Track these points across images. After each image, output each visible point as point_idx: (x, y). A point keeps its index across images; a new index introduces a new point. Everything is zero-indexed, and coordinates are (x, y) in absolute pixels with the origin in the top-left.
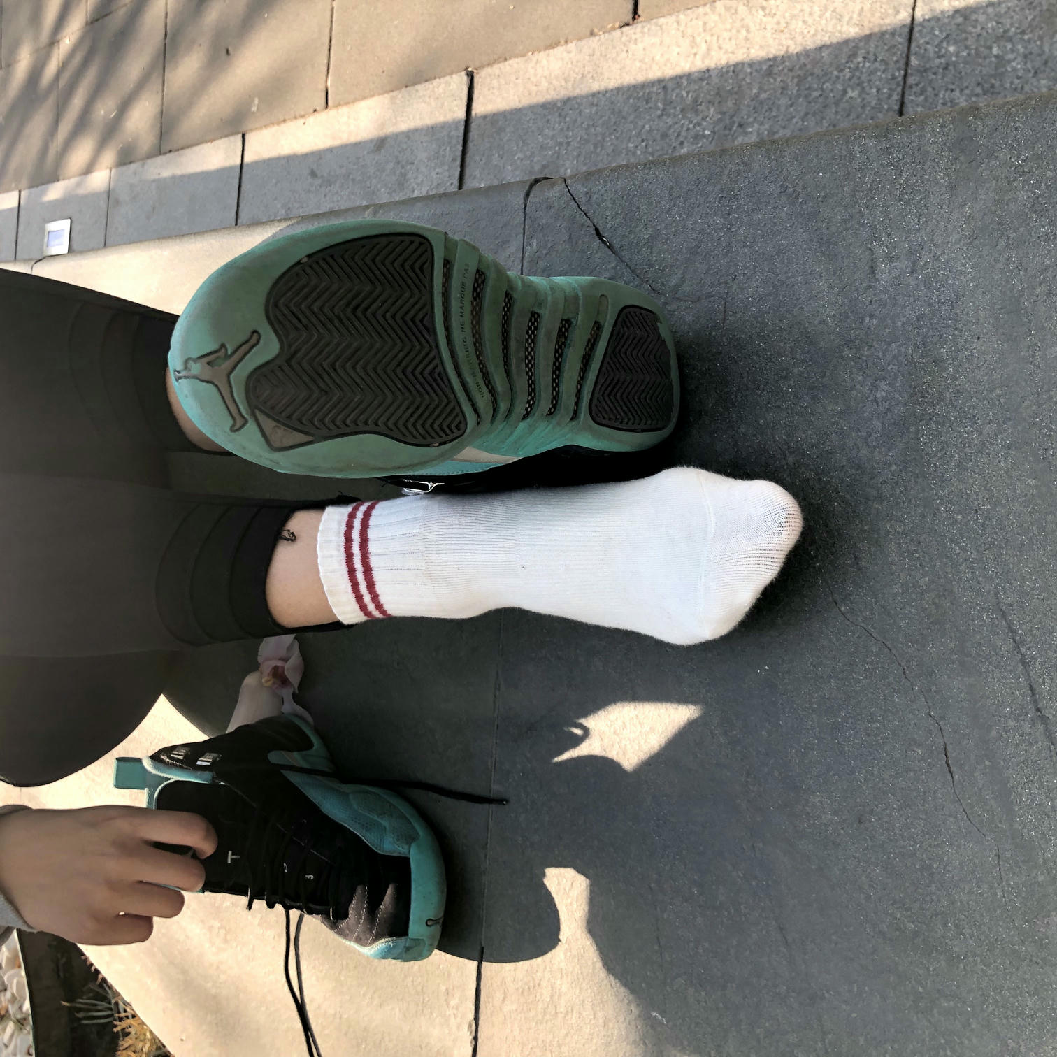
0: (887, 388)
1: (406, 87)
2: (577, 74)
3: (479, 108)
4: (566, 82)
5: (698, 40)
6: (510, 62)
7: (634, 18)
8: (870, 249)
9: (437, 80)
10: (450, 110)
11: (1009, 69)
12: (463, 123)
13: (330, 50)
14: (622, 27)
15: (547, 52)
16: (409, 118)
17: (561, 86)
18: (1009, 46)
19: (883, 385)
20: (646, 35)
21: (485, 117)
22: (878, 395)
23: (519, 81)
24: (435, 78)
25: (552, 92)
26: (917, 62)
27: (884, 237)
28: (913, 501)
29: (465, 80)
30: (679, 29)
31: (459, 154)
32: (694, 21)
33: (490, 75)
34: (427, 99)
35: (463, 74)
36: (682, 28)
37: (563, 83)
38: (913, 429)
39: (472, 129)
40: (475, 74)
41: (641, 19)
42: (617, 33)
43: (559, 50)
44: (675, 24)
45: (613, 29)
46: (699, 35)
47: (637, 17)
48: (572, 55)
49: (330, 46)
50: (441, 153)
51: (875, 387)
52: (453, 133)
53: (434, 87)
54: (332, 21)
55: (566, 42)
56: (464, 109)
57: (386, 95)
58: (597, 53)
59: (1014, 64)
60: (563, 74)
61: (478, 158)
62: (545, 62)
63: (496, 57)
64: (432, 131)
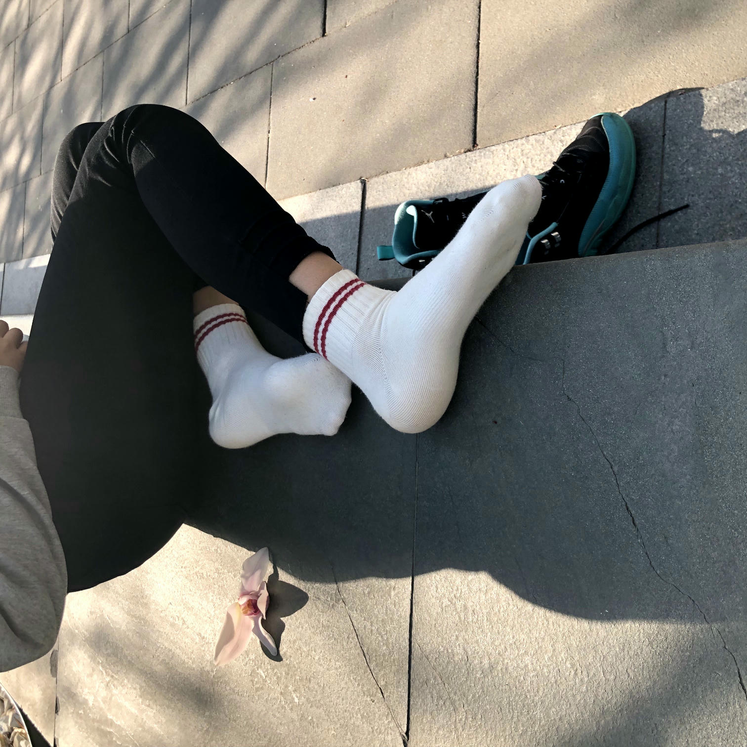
0: (680, 423)
1: (320, 190)
2: (436, 182)
3: (369, 204)
4: (429, 188)
5: (518, 161)
6: (390, 174)
7: (474, 146)
8: (661, 332)
9: (341, 185)
10: (350, 205)
11: (730, 183)
12: (359, 214)
13: (267, 164)
14: (465, 152)
15: (416, 168)
16: (322, 210)
17: (426, 190)
18: (729, 168)
19: (677, 421)
20: (483, 158)
21: (374, 210)
22: (674, 428)
23: (397, 186)
24: (340, 184)
25: (420, 194)
26: (668, 177)
27: (671, 324)
28: (703, 500)
29: (359, 184)
30: (505, 154)
31: (357, 234)
32: (515, 149)
33: (377, 183)
34: (334, 198)
35: (359, 181)
36: (506, 154)
37: (427, 188)
38: (700, 451)
39: (365, 218)
40: (366, 182)
41: (478, 148)
42: (463, 156)
43: (424, 167)
44: (502, 151)
45: (460, 153)
46: (519, 158)
47: (476, 145)
48: (431, 170)
49: (267, 162)
50: (345, 233)
51: (671, 423)
52: (352, 220)
53: (338, 191)
54: (268, 146)
55: (428, 161)
56: (360, 205)
57: (306, 195)
58: (450, 169)
59: (733, 179)
60: (427, 182)
61: (369, 237)
62: (414, 174)
63: (380, 171)
64: (339, 219)
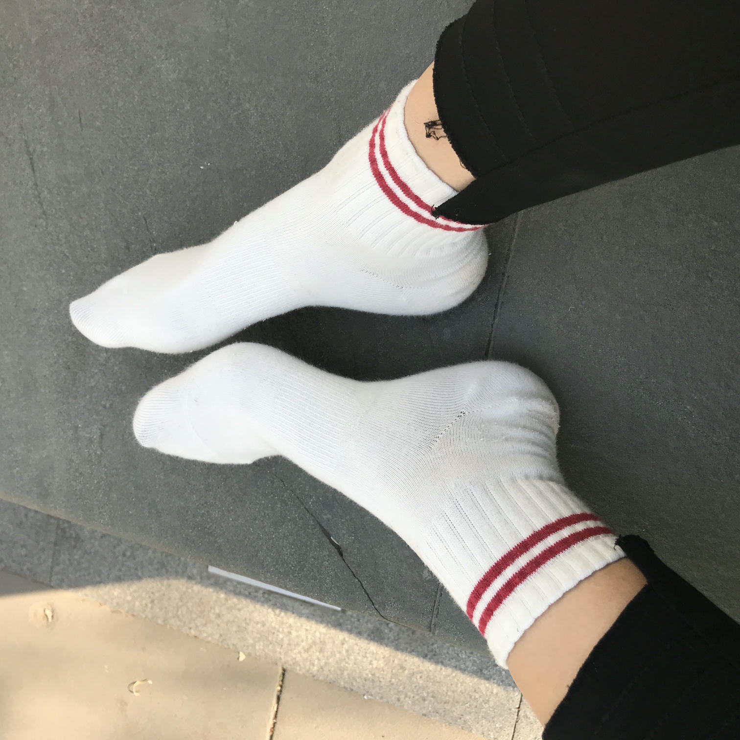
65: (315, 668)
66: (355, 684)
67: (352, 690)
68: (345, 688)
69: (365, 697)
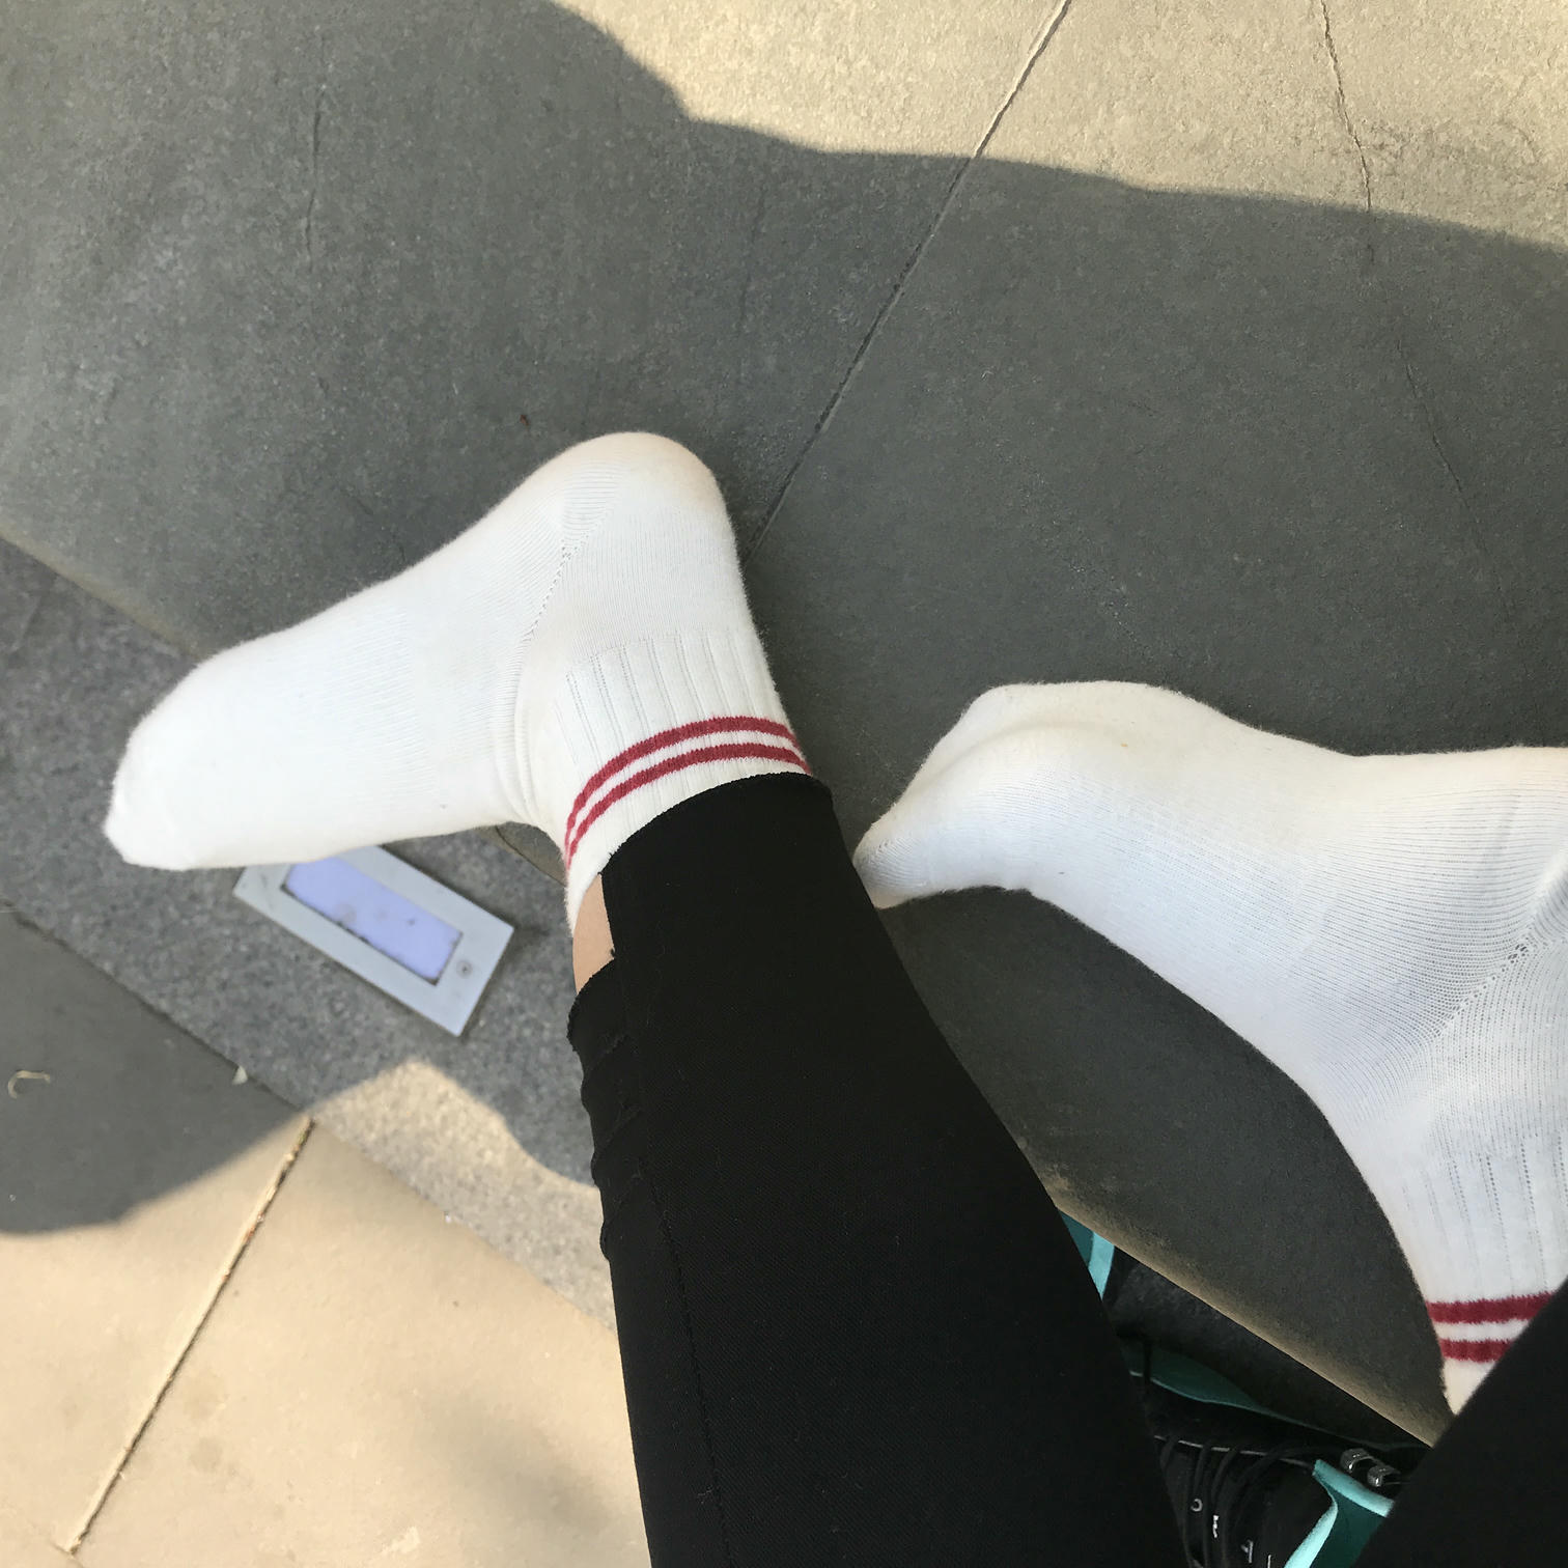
65: (373, 1136)
66: (437, 1186)
67: (427, 1197)
68: (416, 1189)
69: (448, 1219)
